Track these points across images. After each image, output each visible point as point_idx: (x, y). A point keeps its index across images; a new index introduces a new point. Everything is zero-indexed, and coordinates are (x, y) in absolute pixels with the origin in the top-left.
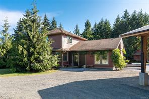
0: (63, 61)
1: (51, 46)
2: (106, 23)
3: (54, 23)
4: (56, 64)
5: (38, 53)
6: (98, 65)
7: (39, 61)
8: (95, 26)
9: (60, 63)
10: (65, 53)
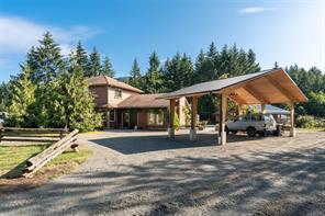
0: (109, 121)
1: (94, 101)
2: (184, 60)
3: (94, 57)
4: (100, 124)
5: (78, 110)
6: (151, 126)
7: (80, 120)
8: (167, 63)
9: (105, 123)
10: (112, 110)
